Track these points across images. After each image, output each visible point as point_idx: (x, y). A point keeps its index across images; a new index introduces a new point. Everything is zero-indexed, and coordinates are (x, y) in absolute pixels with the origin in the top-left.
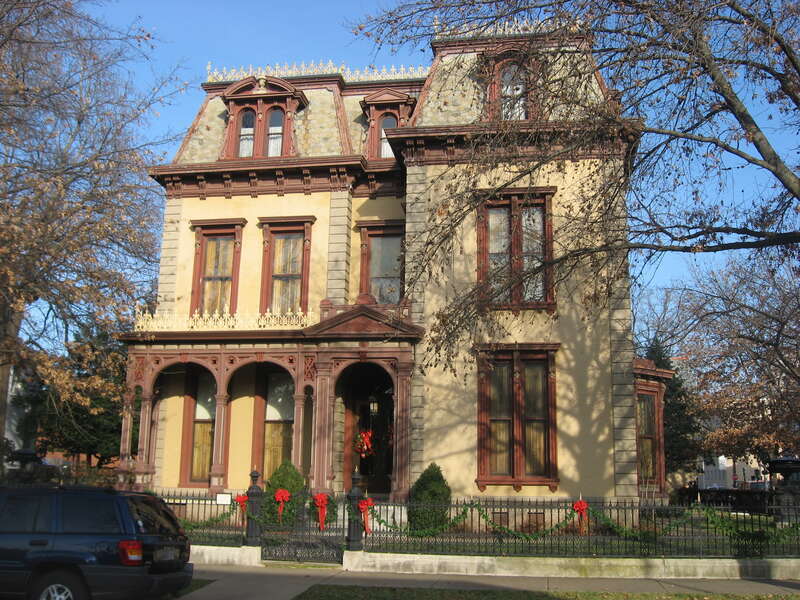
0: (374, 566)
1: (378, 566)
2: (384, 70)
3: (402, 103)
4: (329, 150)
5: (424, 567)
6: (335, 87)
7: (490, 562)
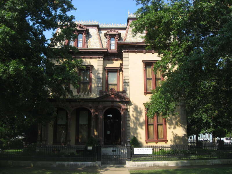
0: (135, 165)
1: (137, 165)
2: (110, 24)
3: (117, 34)
4: (96, 47)
5: (149, 165)
6: (97, 28)
7: (167, 163)
